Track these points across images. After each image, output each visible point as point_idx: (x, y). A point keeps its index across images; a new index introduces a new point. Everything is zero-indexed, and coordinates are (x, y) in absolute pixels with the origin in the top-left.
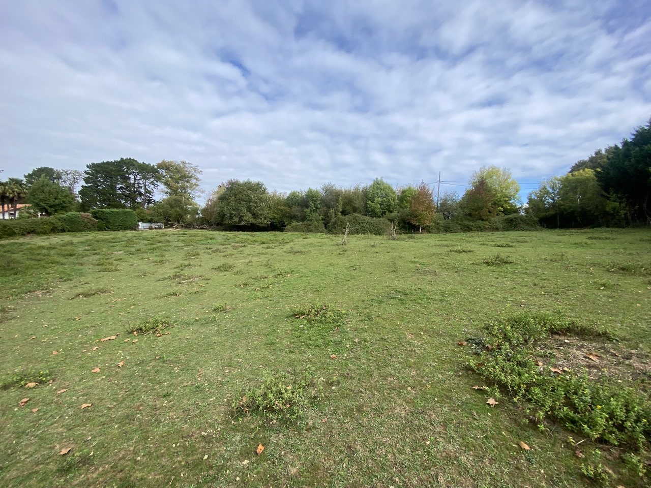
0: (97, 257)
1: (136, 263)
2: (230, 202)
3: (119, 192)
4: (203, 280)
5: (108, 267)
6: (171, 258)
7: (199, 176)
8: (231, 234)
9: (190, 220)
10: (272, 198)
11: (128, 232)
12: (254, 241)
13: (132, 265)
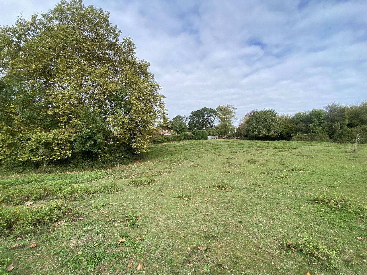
0: (195, 151)
1: (209, 154)
2: (253, 124)
3: (201, 123)
4: (241, 166)
5: (199, 155)
6: (223, 153)
7: (235, 111)
8: (253, 142)
9: (231, 134)
10: (281, 119)
11: (204, 140)
12: (269, 146)
13: (208, 155)
